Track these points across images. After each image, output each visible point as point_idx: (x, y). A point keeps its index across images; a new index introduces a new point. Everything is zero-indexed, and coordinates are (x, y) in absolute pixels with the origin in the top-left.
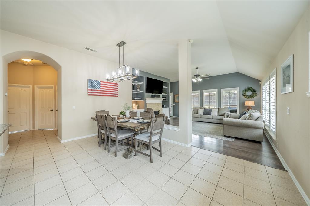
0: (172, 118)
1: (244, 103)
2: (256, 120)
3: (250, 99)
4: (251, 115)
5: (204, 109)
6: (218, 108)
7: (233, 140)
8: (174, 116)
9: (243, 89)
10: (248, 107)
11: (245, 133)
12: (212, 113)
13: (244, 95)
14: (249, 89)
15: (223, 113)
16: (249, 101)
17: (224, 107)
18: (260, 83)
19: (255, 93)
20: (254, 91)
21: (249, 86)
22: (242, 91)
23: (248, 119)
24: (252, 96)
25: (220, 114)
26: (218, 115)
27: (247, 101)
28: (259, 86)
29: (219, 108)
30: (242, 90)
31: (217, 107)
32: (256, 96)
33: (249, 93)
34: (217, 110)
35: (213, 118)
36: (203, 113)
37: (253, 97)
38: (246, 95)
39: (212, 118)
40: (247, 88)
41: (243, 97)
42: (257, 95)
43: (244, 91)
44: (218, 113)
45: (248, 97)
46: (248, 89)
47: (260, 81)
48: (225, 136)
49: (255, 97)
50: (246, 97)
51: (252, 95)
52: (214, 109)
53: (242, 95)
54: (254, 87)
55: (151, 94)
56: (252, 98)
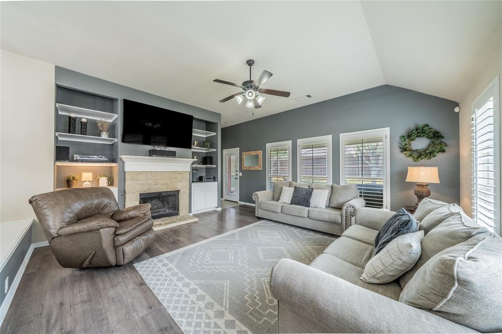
0: (236, 205)
1: (404, 174)
3: (424, 161)
5: (295, 187)
6: (332, 188)
8: (240, 201)
9: (402, 130)
10: (418, 185)
12: (313, 201)
13: (404, 149)
14: (420, 132)
15: (342, 200)
16: (422, 168)
18: (456, 110)
19: (441, 143)
20: (436, 136)
21: (421, 123)
22: (397, 139)
24: (431, 153)
25: (334, 202)
26: (328, 206)
27: (415, 168)
28: (455, 119)
29: (335, 185)
30: (400, 135)
31: (330, 184)
32: (443, 151)
33: (421, 144)
34: (328, 191)
35: (310, 216)
36: (290, 199)
37: (434, 156)
38: (411, 150)
39: (308, 217)
40: (412, 127)
41: (401, 156)
42: (446, 148)
43: (403, 137)
44: (330, 199)
45: (415, 155)
46: (417, 129)
47: (456, 104)
49: (440, 156)
50: (411, 155)
51: (431, 149)
52: (320, 188)
53: (397, 151)
54: (436, 125)
55: (150, 147)
56: (430, 158)
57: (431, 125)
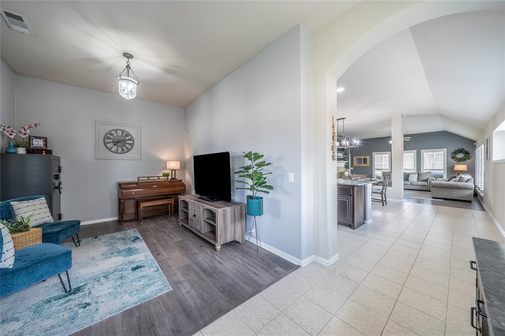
1: (453, 167)
2: (466, 182)
3: (462, 162)
4: (461, 177)
6: (418, 173)
7: (443, 200)
9: (452, 150)
10: (459, 171)
11: (456, 194)
12: (410, 179)
13: (453, 158)
14: (460, 151)
15: (425, 178)
16: (460, 165)
17: (425, 172)
18: (475, 144)
19: (468, 156)
20: (467, 153)
21: (461, 148)
22: (450, 154)
23: (458, 181)
24: (464, 160)
25: (421, 179)
26: (418, 181)
27: (457, 165)
28: (475, 147)
30: (451, 152)
31: (416, 172)
32: (469, 159)
33: (460, 156)
34: (417, 175)
37: (466, 161)
38: (456, 158)
39: (411, 185)
40: (457, 149)
41: (452, 160)
43: (453, 153)
44: (418, 178)
45: (458, 160)
47: (475, 142)
48: (433, 198)
49: (468, 161)
50: (456, 160)
51: (464, 158)
52: (412, 173)
53: (450, 158)
54: (467, 149)
57: (465, 149)
